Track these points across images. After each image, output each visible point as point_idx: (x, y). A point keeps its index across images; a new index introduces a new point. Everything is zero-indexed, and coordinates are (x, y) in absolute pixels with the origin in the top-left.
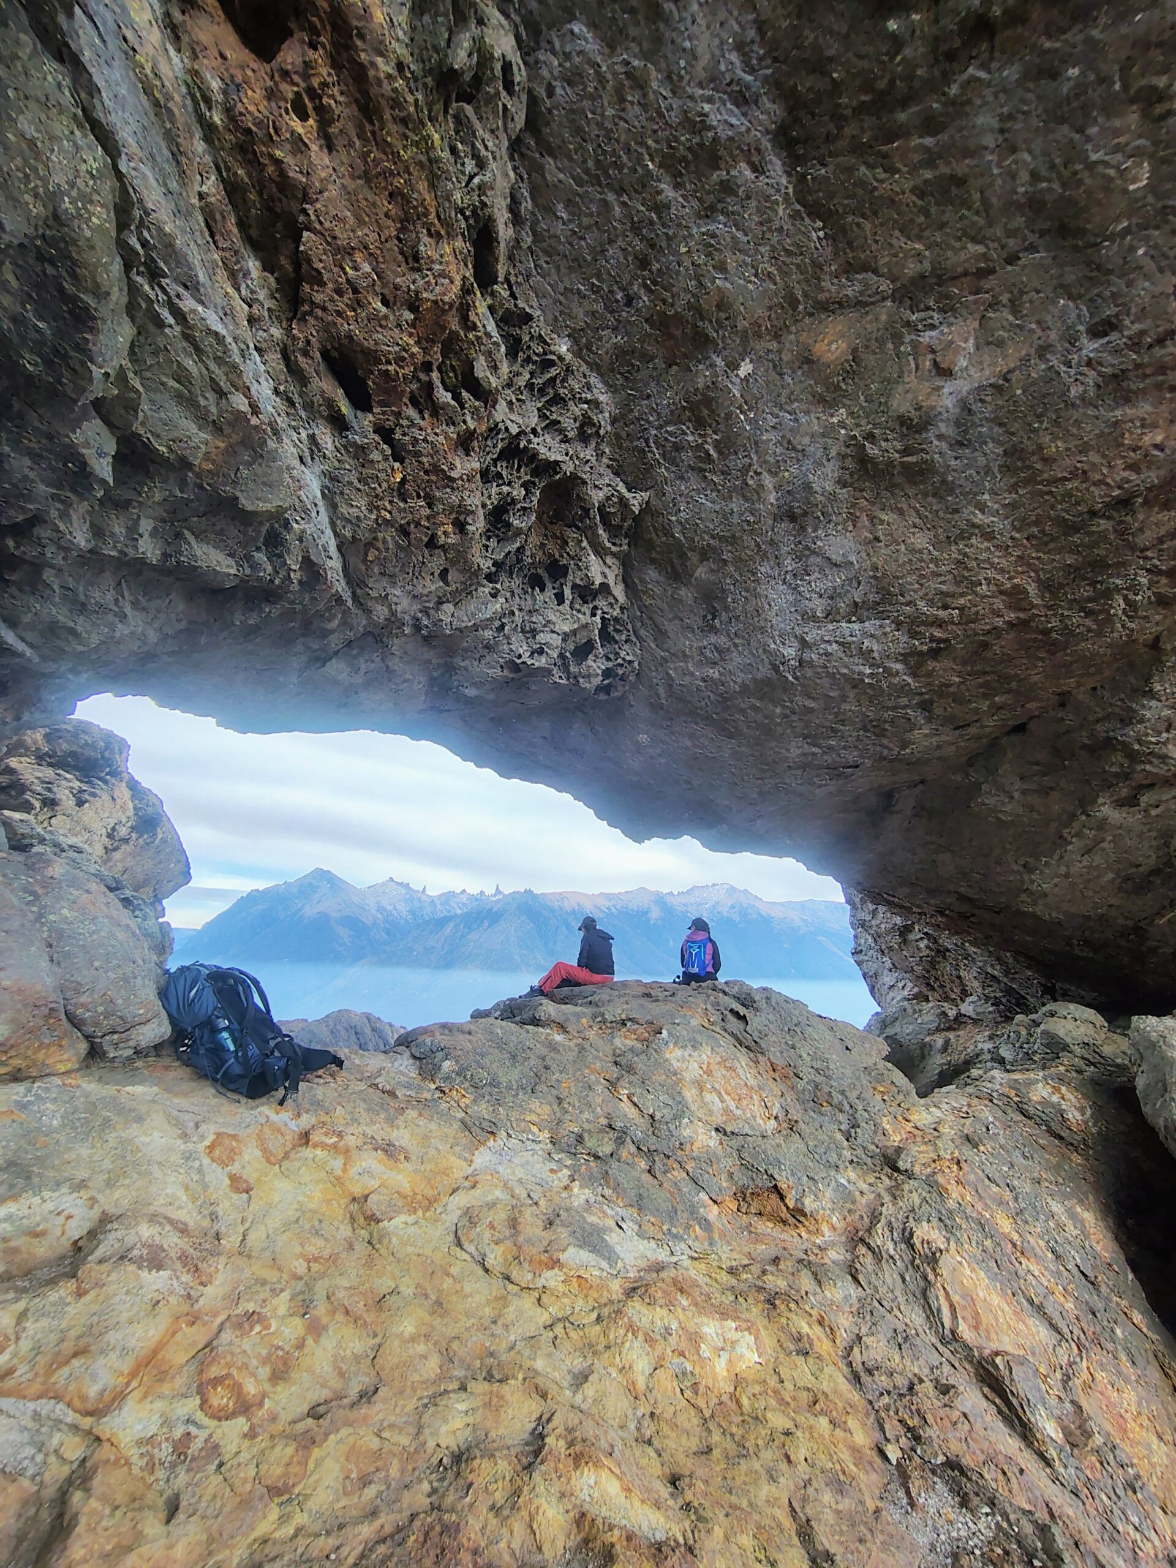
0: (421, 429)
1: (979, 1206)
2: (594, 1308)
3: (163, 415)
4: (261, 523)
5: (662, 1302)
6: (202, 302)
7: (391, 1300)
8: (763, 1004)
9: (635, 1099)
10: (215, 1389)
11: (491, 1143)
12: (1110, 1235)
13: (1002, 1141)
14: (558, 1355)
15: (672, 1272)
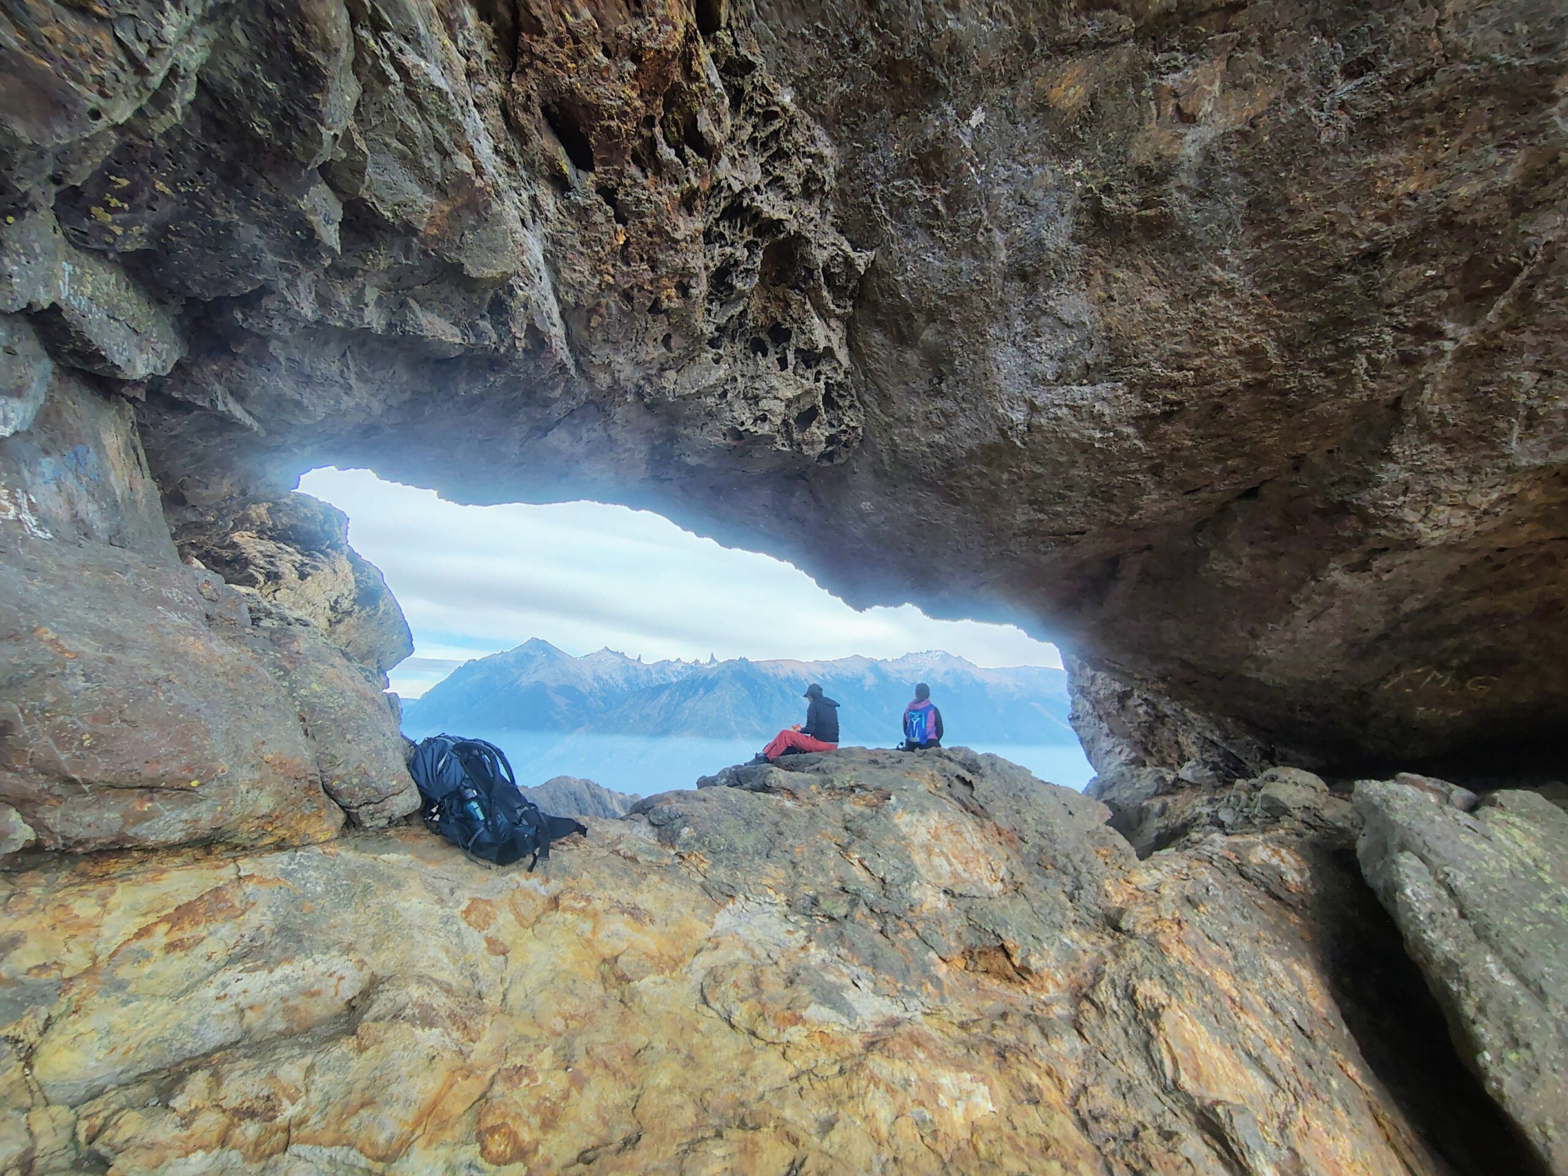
0: (644, 188)
1: (1199, 964)
2: (836, 1062)
3: (387, 178)
4: (485, 290)
5: (900, 1055)
6: (423, 56)
7: (646, 1055)
8: (988, 771)
9: (866, 863)
10: (492, 1136)
11: (730, 906)
12: (1326, 991)
13: (1222, 902)
14: (805, 1104)
15: (908, 1028)
